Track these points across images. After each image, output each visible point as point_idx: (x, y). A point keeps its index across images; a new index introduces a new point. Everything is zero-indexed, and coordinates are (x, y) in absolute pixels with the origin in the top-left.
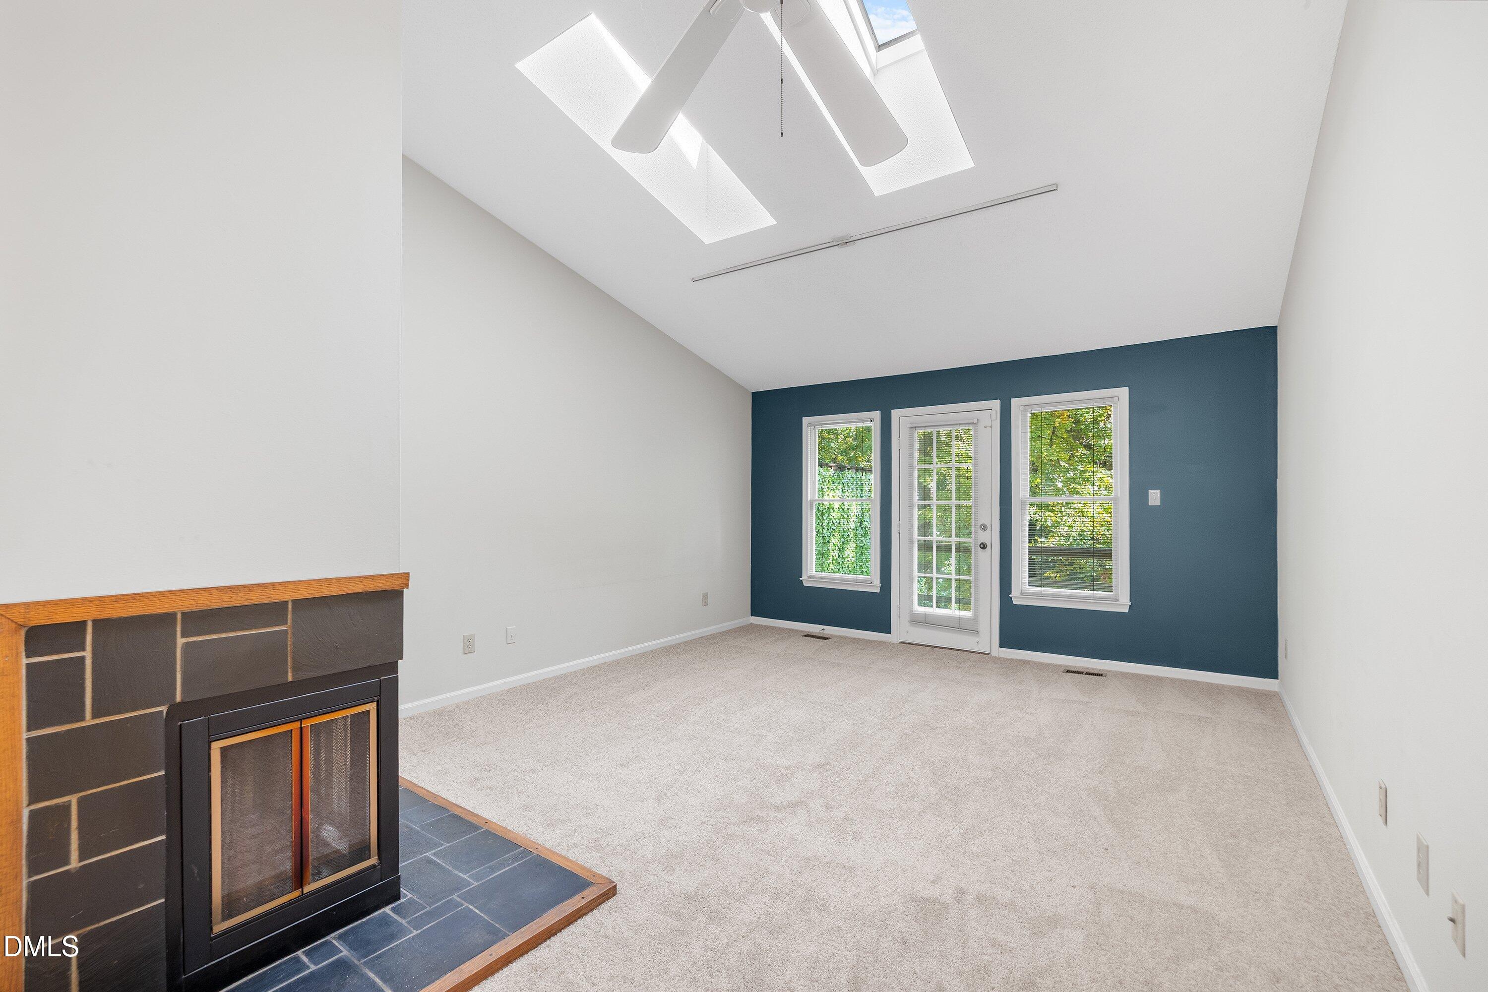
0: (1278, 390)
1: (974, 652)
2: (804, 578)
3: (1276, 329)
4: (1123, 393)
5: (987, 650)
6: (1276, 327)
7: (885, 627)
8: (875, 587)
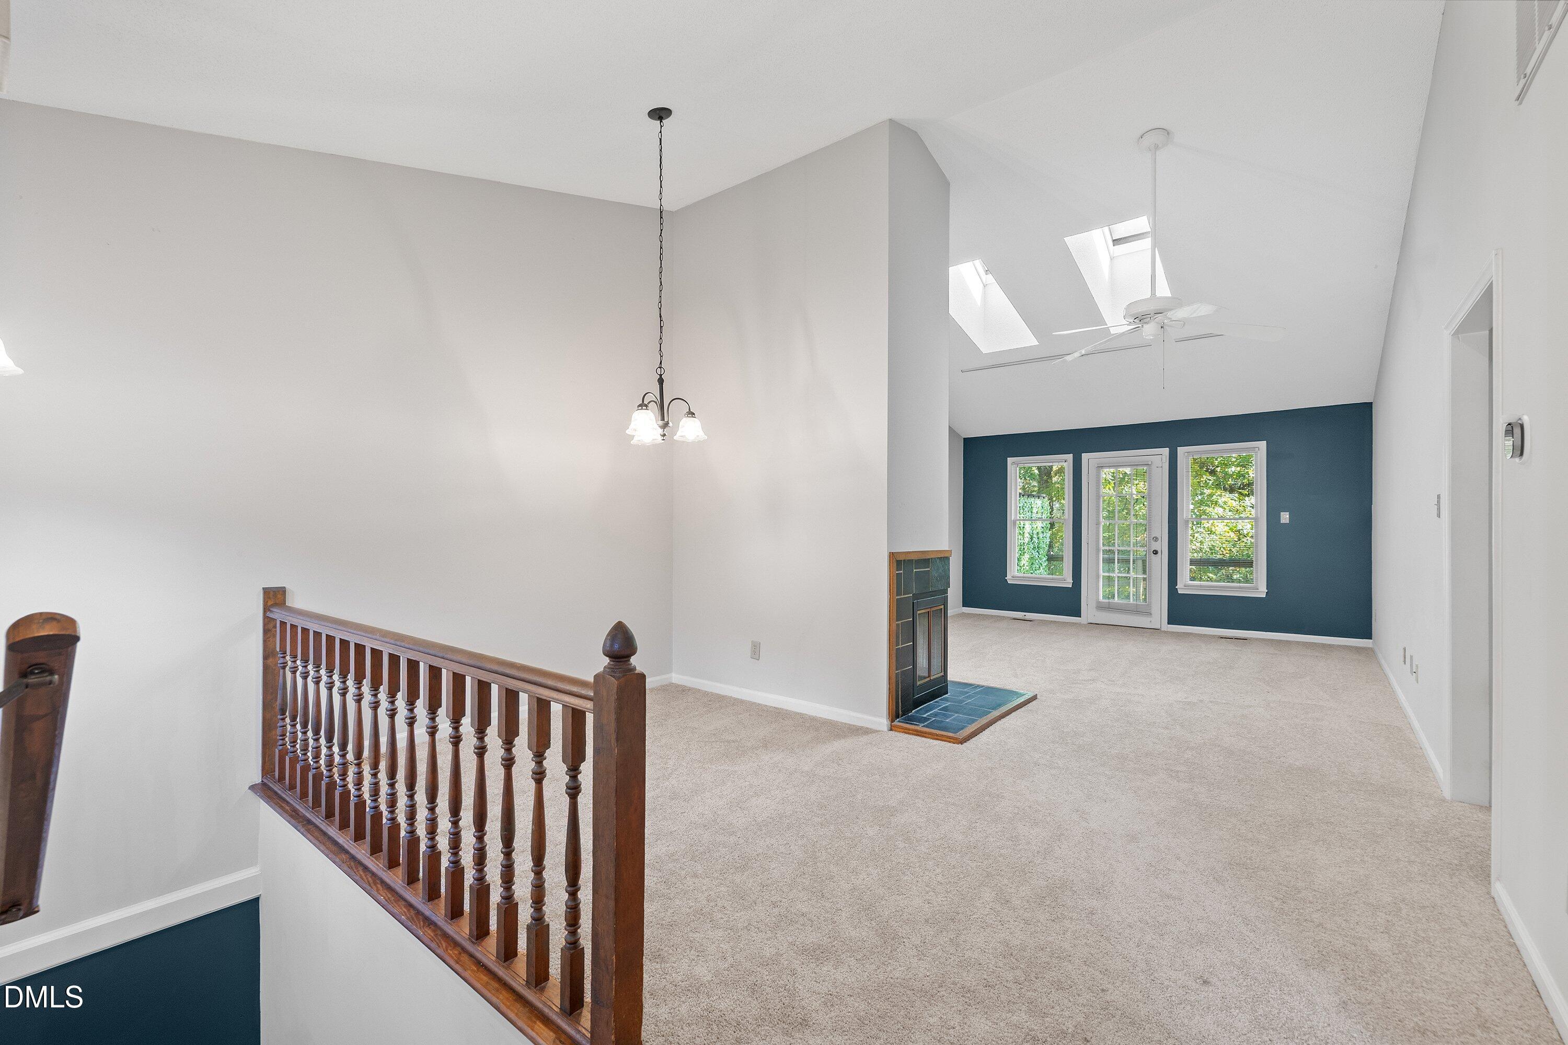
0: (1373, 446)
1: (1147, 628)
2: (1008, 577)
3: (1372, 405)
4: (1263, 445)
5: (1159, 627)
6: (1372, 403)
7: (1078, 613)
8: (1068, 583)
